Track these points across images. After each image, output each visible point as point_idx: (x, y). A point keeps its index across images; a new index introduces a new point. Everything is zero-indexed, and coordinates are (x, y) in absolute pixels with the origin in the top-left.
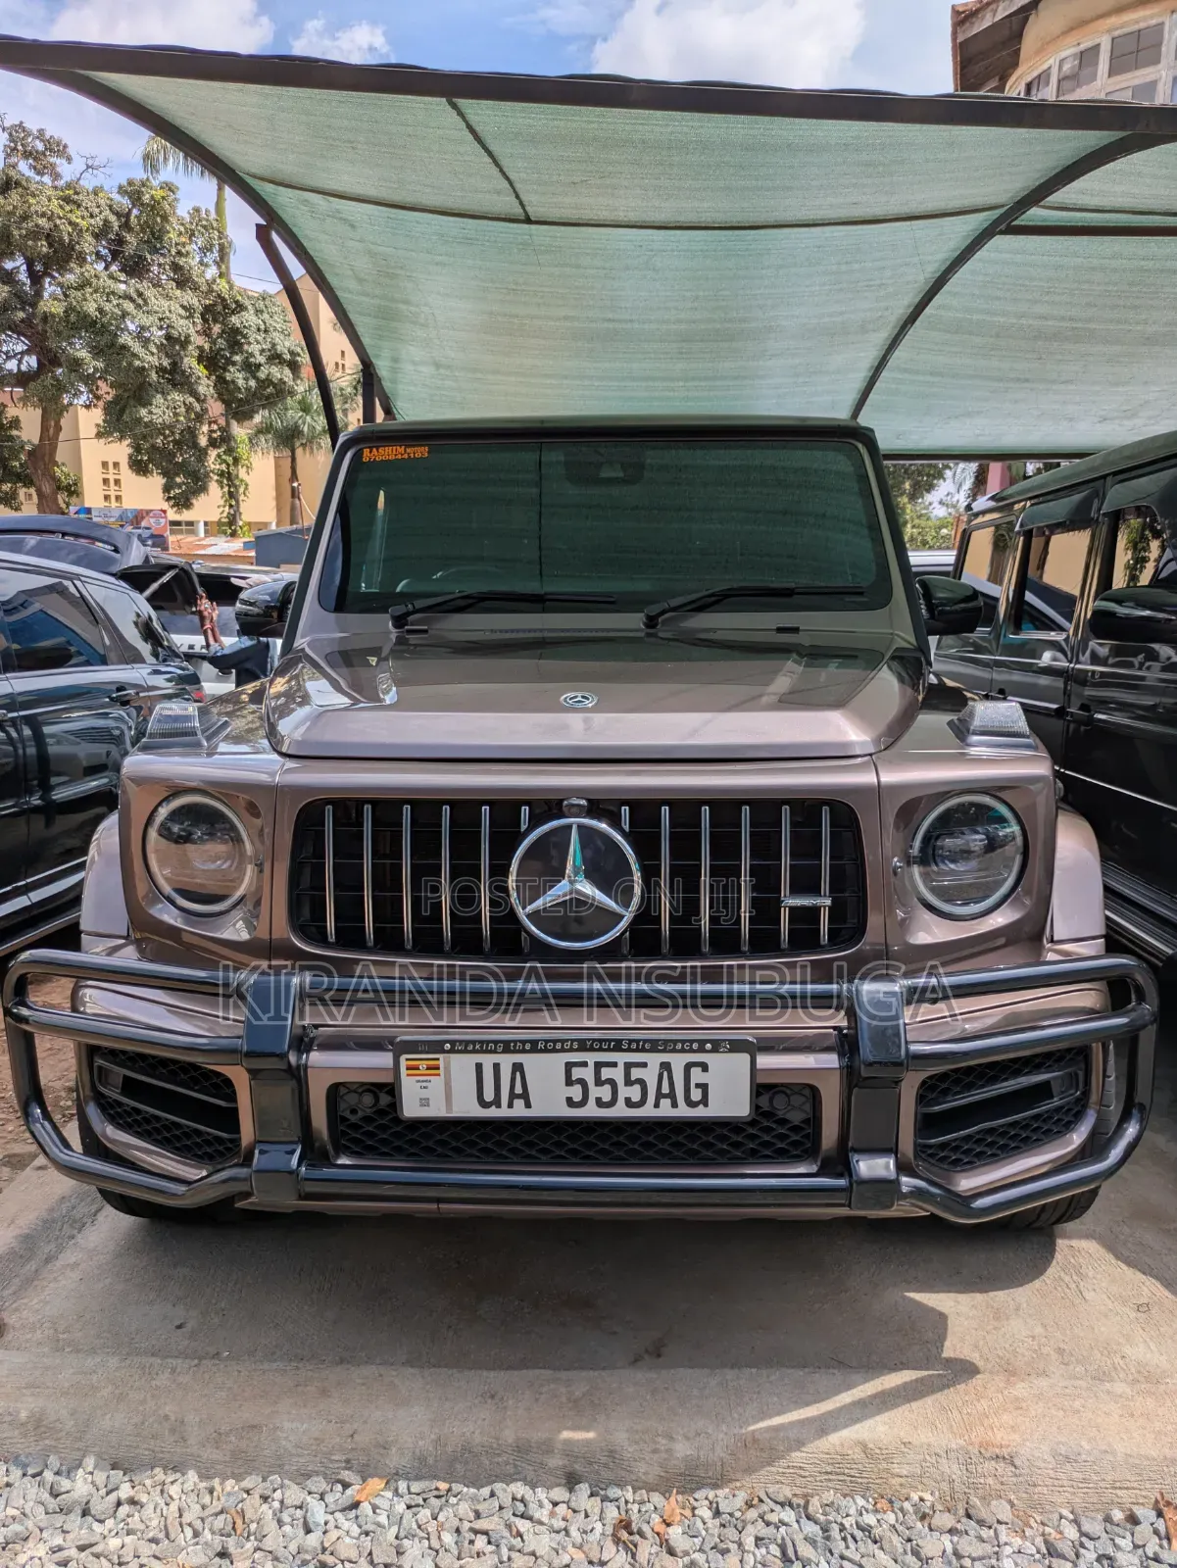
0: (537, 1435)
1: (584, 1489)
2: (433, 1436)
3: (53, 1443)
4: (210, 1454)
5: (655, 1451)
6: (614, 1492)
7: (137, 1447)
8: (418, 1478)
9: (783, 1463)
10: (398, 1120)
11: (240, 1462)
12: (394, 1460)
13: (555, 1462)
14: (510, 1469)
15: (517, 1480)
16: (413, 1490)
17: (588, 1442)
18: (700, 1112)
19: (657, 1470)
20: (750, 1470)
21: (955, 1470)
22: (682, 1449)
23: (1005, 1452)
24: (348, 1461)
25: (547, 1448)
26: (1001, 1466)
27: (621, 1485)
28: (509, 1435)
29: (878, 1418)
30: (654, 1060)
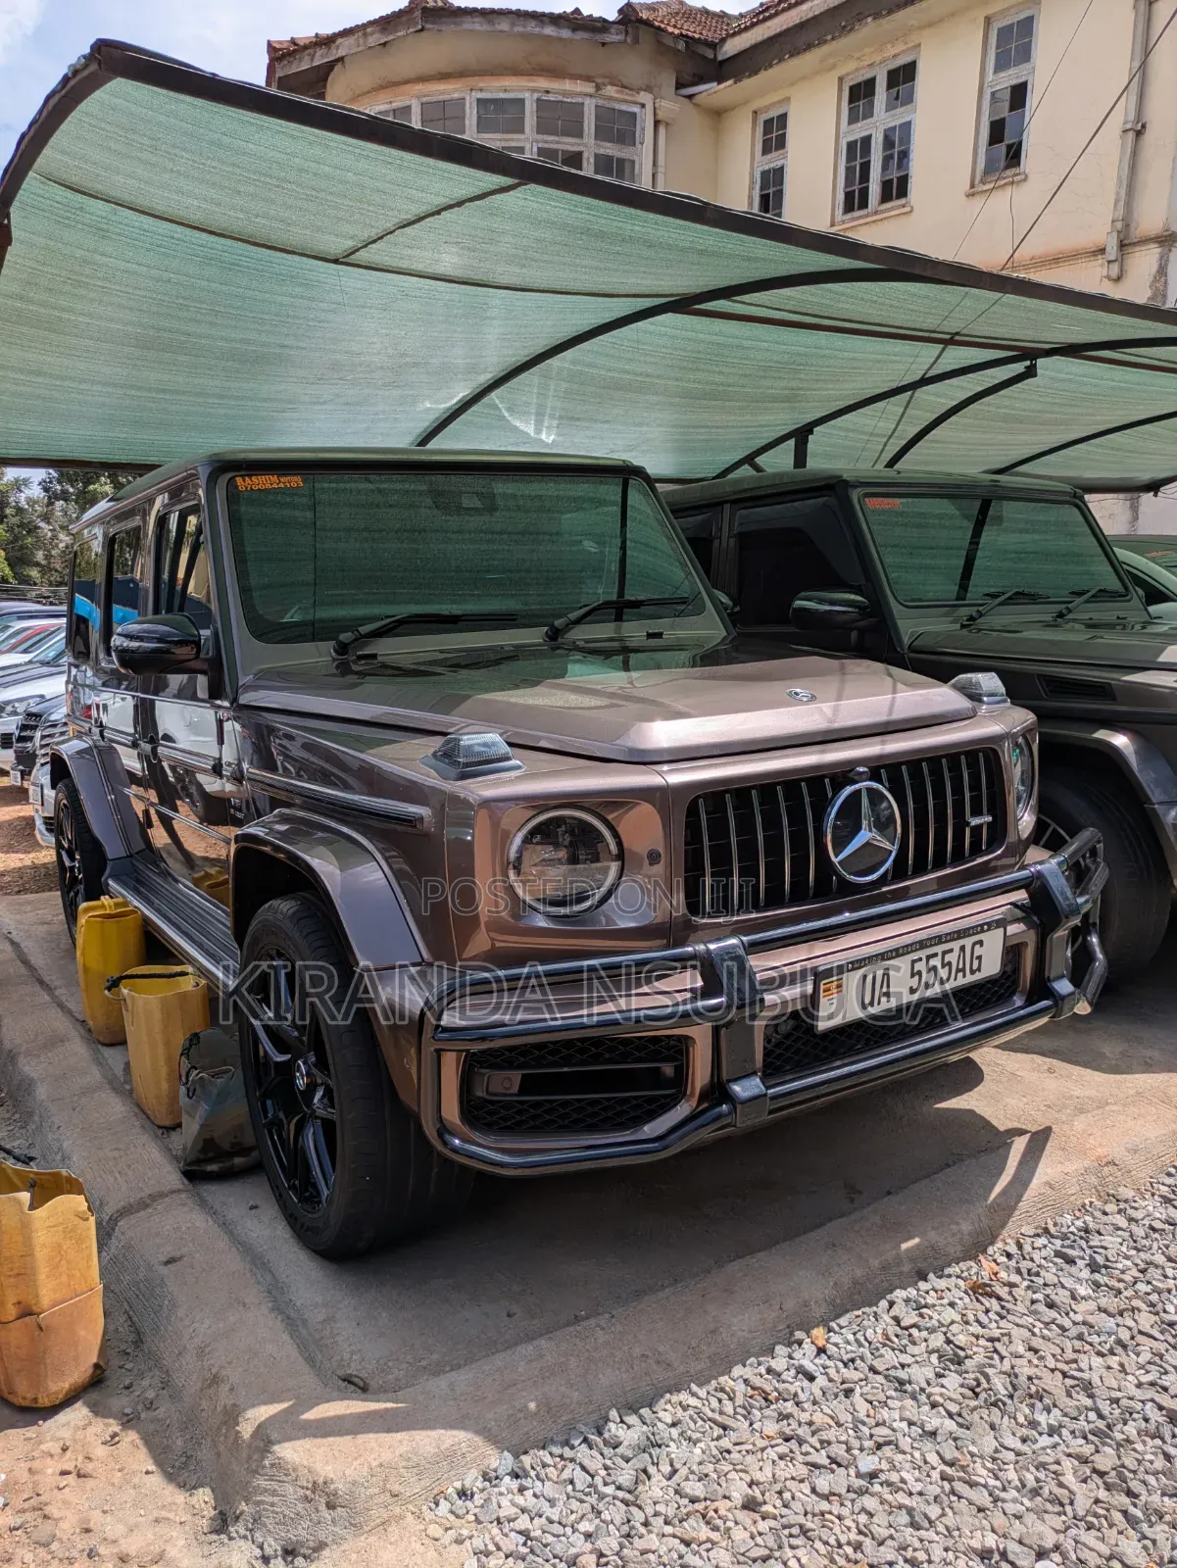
0: (890, 1255)
1: (931, 1276)
2: (831, 1284)
3: (570, 1416)
4: (695, 1367)
5: (953, 1235)
6: (947, 1271)
7: (638, 1388)
8: (838, 1316)
9: (1017, 1213)
10: (815, 1036)
11: (718, 1362)
12: (818, 1311)
13: (906, 1268)
14: (885, 1284)
15: (895, 1289)
16: (843, 1324)
17: (917, 1245)
18: (978, 976)
19: (959, 1248)
20: (1003, 1225)
21: (1094, 1180)
22: (966, 1227)
23: (1110, 1159)
24: (788, 1327)
25: (898, 1260)
26: (1110, 1168)
27: (949, 1266)
28: (875, 1263)
29: (1041, 1165)
30: (956, 945)
